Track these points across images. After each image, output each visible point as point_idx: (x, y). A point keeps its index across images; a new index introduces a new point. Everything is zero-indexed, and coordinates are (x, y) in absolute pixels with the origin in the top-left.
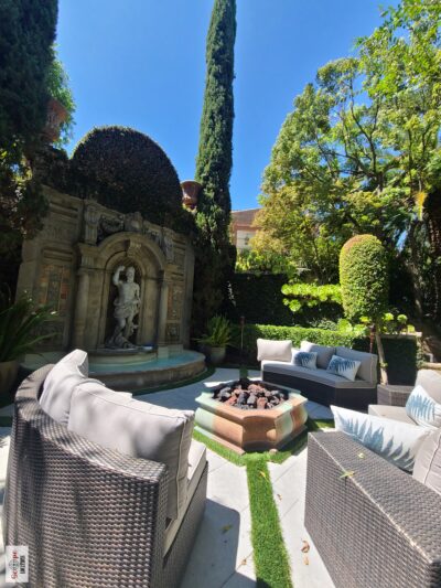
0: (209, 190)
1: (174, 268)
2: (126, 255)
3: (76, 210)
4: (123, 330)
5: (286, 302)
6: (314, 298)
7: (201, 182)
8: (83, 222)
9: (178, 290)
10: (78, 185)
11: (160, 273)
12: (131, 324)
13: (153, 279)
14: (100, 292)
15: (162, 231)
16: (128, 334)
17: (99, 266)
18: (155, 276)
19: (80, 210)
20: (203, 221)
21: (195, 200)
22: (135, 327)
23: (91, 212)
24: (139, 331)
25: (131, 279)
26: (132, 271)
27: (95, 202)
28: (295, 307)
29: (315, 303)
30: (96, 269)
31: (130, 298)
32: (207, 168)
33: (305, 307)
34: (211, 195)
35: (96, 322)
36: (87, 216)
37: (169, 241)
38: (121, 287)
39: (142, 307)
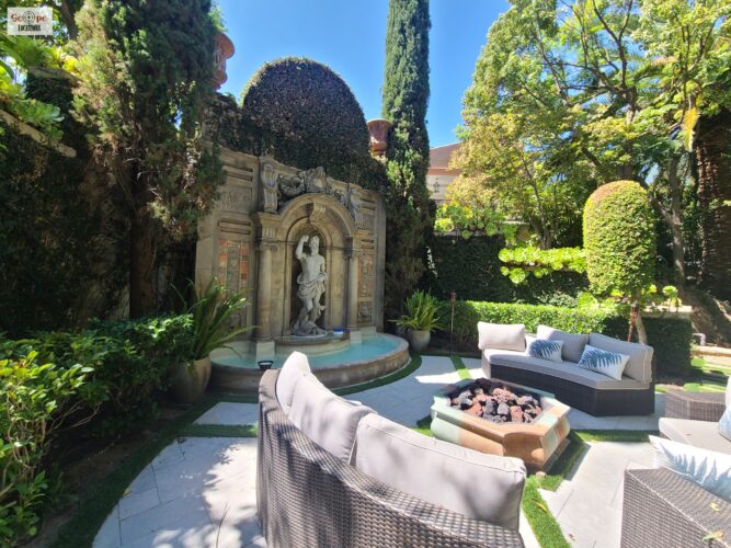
0: (402, 129)
1: (364, 234)
2: (309, 222)
3: (251, 171)
4: (310, 313)
5: (505, 271)
6: (543, 266)
7: (391, 120)
8: (260, 185)
9: (368, 261)
10: (251, 138)
11: (348, 241)
12: (318, 305)
13: (339, 249)
14: (283, 270)
15: (348, 187)
16: (316, 317)
17: (280, 238)
18: (341, 245)
19: (255, 170)
20: (397, 171)
21: (384, 144)
22: (323, 308)
23: (269, 171)
24: (326, 313)
25: (315, 251)
26: (316, 241)
27: (270, 158)
28: (517, 278)
29: (545, 271)
30: (278, 241)
31: (317, 274)
32: (398, 101)
33: (531, 277)
34: (405, 136)
35: (280, 306)
36: (264, 177)
37: (355, 201)
38: (305, 261)
39: (329, 285)
